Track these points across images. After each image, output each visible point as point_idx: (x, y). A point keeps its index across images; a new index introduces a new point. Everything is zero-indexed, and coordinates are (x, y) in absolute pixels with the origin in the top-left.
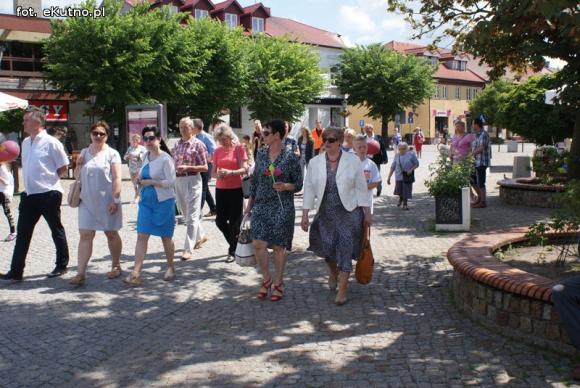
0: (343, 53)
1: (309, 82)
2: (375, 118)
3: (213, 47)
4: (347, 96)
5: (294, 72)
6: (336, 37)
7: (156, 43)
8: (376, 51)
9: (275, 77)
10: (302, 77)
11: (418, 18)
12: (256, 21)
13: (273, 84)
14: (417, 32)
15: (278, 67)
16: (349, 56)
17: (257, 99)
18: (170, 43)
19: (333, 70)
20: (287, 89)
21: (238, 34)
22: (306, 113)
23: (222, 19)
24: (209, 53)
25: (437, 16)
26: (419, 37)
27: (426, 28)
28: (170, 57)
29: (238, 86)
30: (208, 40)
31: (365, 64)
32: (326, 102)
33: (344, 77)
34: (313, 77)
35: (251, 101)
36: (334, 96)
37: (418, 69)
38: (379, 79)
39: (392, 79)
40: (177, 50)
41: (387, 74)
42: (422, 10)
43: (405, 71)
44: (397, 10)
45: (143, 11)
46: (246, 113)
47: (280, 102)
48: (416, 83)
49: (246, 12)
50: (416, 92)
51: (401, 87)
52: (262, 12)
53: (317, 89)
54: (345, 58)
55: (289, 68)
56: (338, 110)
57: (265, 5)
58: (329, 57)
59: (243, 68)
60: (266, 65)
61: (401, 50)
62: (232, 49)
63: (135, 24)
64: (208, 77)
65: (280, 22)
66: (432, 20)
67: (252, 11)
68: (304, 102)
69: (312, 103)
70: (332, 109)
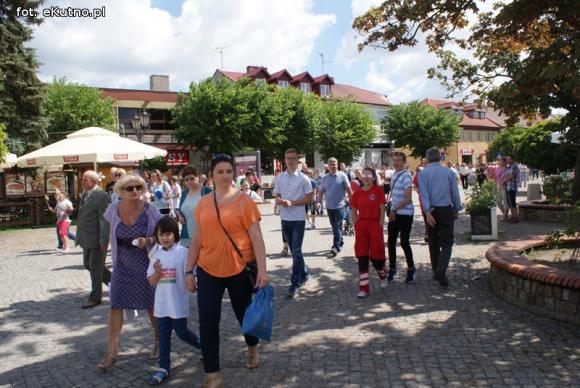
0: (390, 109)
1: (366, 132)
2: (415, 158)
3: (294, 109)
4: (393, 142)
5: (354, 124)
6: (383, 97)
7: (252, 107)
8: (415, 106)
9: (339, 129)
10: (360, 128)
11: (451, 82)
12: (324, 88)
13: (338, 135)
14: (450, 93)
15: (342, 121)
16: (394, 111)
17: (326, 146)
18: (263, 107)
19: (383, 122)
20: (348, 138)
21: (312, 98)
22: (363, 154)
23: (299, 86)
24: (291, 114)
25: (465, 80)
26: (452, 96)
27: (457, 89)
28: (262, 117)
29: (312, 136)
30: (290, 104)
31: (406, 116)
32: (377, 146)
33: (391, 127)
34: (368, 128)
35: (321, 147)
36: (384, 142)
37: (448, 121)
38: (417, 127)
39: (427, 127)
40: (268, 112)
41: (423, 123)
42: (454, 77)
43: (438, 121)
44: (435, 77)
45: (244, 84)
46: (317, 156)
47: (344, 147)
48: (447, 129)
49: (317, 81)
50: (446, 138)
51: (435, 133)
52: (328, 81)
53: (371, 137)
54: (392, 112)
55: (352, 121)
56: (385, 152)
57: (330, 76)
58: (378, 113)
59: (316, 124)
60: (333, 121)
61: (434, 105)
62: (306, 112)
63: (237, 94)
64: (290, 130)
65: (341, 87)
66: (461, 83)
67: (320, 80)
68: (362, 147)
69: (367, 147)
70: (382, 152)
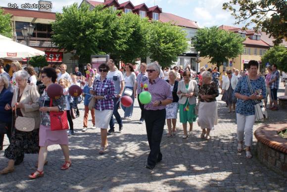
0: (198, 31)
1: (181, 45)
2: (213, 64)
3: (134, 27)
4: (199, 53)
5: (174, 40)
6: (194, 23)
7: (106, 25)
8: (214, 30)
9: (163, 42)
10: (177, 42)
11: (238, 13)
12: (155, 15)
13: (163, 46)
14: (237, 21)
15: (166, 37)
16: (201, 33)
17: (154, 53)
18: (113, 25)
19: (193, 39)
20: (169, 48)
21: (146, 21)
22: (179, 60)
23: (138, 14)
24: (132, 30)
25: (248, 12)
26: (238, 23)
27: (242, 19)
28: (113, 31)
29: (145, 47)
30: (131, 24)
31: (208, 36)
32: (188, 55)
33: (198, 43)
34: (183, 43)
35: (151, 54)
36: (193, 52)
37: (235, 40)
38: (215, 44)
39: (222, 44)
40: (116, 29)
41: (219, 41)
42: (241, 9)
43: (229, 40)
44: (228, 9)
45: (100, 9)
46: (149, 60)
47: (166, 55)
49: (150, 10)
50: (234, 51)
51: (226, 48)
52: (158, 10)
53: (184, 49)
54: (199, 33)
55: (171, 38)
56: (194, 59)
57: (159, 7)
58: (190, 33)
59: (148, 37)
60: (160, 36)
61: (227, 30)
62: (143, 28)
63: (96, 16)
64: (131, 42)
65: (166, 15)
66: (245, 15)
67: (153, 10)
68: (178, 55)
69: (181, 55)
70: (191, 59)
